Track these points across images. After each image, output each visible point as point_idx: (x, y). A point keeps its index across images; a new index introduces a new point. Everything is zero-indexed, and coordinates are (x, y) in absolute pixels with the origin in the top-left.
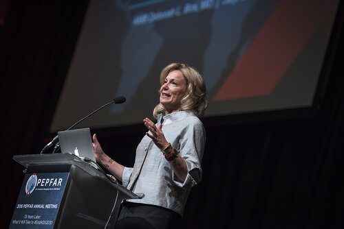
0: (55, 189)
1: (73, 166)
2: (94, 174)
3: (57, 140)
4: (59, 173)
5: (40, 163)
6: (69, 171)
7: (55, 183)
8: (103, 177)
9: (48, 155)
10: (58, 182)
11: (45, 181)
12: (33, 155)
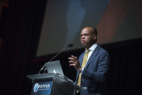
0: (47, 89)
1: (54, 78)
2: (63, 80)
3: (45, 67)
4: (48, 82)
5: (39, 78)
6: (52, 81)
7: (47, 86)
8: (68, 82)
9: (42, 74)
10: (48, 86)
11: (42, 86)
12: (36, 75)
